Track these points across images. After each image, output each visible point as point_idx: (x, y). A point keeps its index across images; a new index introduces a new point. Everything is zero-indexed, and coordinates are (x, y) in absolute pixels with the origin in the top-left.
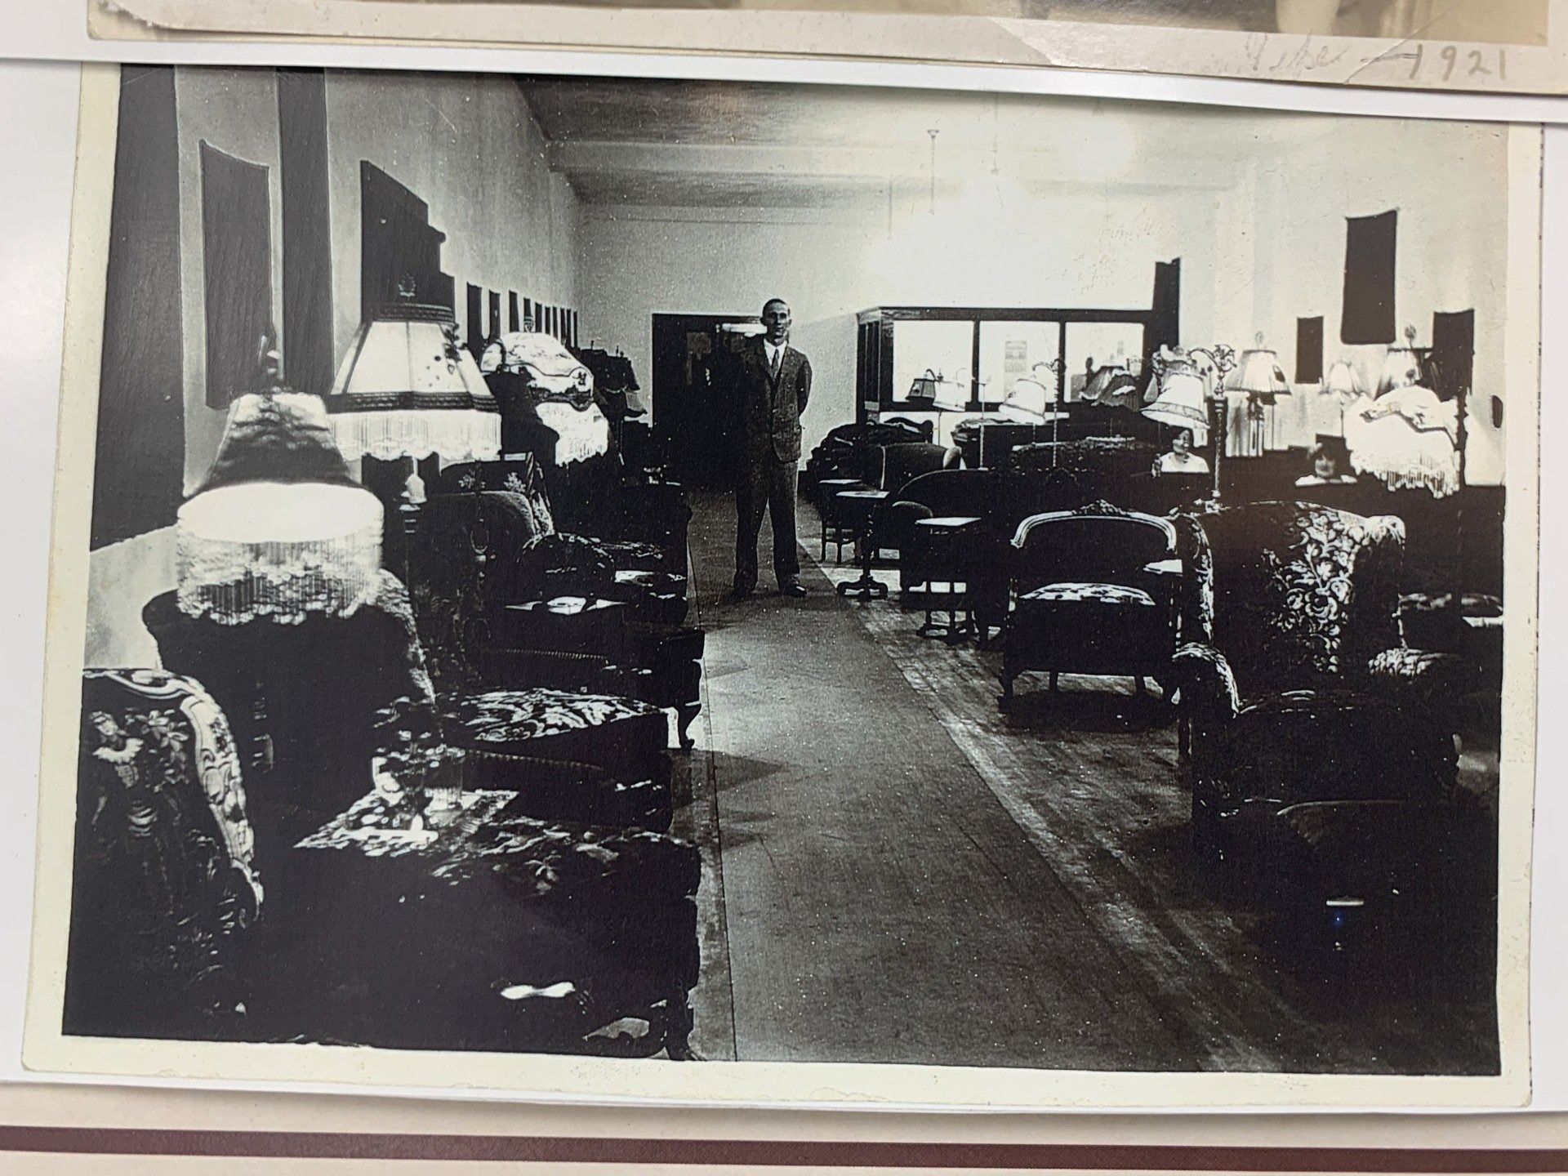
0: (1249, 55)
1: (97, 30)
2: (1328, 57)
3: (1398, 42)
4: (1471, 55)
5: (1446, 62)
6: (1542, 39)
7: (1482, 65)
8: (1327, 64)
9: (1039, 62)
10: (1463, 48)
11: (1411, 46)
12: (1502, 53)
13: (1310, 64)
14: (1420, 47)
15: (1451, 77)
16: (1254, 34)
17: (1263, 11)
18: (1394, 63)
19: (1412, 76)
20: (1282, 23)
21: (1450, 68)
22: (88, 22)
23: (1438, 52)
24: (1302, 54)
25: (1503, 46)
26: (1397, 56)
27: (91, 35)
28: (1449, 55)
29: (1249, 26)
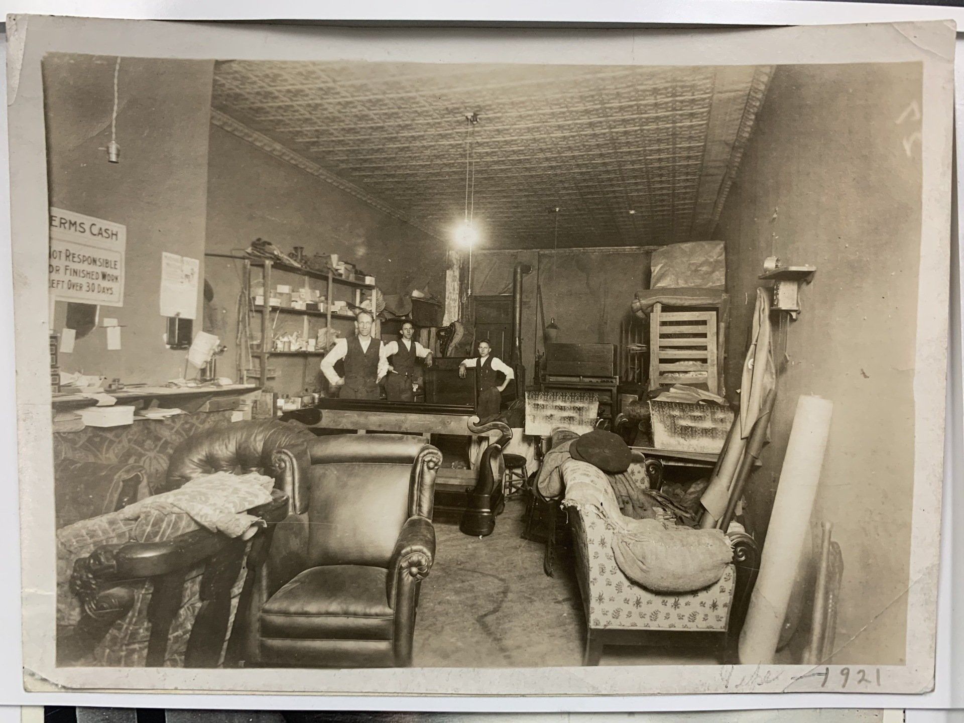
0: (722, 679)
1: (29, 687)
2: (771, 678)
3: (814, 666)
4: (859, 672)
5: (844, 677)
6: (902, 662)
7: (866, 677)
8: (770, 681)
9: (594, 692)
10: (854, 669)
11: (822, 669)
12: (878, 671)
13: (760, 683)
14: (827, 669)
15: (847, 685)
16: (725, 666)
17: (731, 652)
18: (812, 678)
19: (823, 685)
20: (742, 657)
21: (846, 680)
22: (24, 682)
23: (839, 671)
24: (755, 676)
25: (878, 667)
26: (814, 675)
27: (25, 690)
28: (846, 673)
29: (722, 662)
